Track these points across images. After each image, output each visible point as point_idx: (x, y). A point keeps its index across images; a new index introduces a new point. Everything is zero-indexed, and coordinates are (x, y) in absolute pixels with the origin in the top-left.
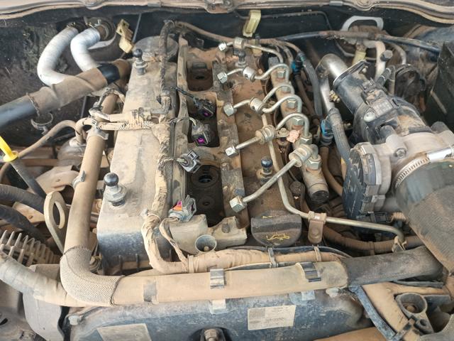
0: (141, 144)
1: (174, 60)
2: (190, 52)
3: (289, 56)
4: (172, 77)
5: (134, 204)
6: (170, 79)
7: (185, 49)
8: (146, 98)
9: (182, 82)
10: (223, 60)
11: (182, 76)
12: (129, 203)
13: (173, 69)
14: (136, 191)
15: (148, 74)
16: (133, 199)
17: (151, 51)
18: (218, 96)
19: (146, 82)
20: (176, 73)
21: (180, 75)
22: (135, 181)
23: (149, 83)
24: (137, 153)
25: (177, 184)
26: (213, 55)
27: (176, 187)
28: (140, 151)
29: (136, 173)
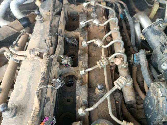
0: (32, 71)
1: (59, 14)
2: (69, 7)
3: (119, 8)
4: (56, 25)
5: (20, 117)
6: (55, 26)
7: (67, 5)
8: (41, 39)
9: (62, 27)
10: (86, 10)
11: (62, 23)
12: (18, 115)
13: (57, 19)
14: (23, 107)
15: (44, 23)
16: (20, 113)
17: (47, 9)
18: (80, 34)
19: (42, 28)
20: (59, 21)
21: (61, 23)
22: (24, 98)
23: (44, 29)
24: (29, 77)
25: (48, 99)
26: (81, 8)
27: (47, 102)
28: (31, 76)
29: (26, 93)
